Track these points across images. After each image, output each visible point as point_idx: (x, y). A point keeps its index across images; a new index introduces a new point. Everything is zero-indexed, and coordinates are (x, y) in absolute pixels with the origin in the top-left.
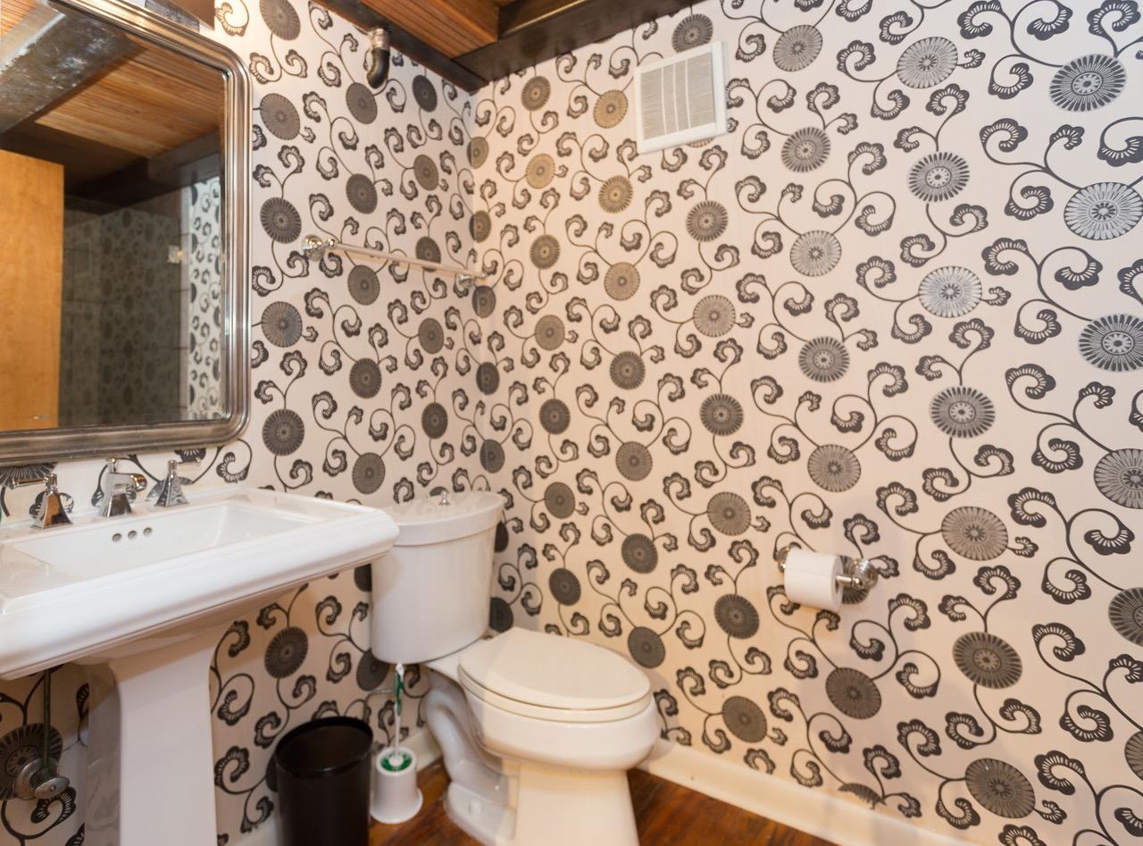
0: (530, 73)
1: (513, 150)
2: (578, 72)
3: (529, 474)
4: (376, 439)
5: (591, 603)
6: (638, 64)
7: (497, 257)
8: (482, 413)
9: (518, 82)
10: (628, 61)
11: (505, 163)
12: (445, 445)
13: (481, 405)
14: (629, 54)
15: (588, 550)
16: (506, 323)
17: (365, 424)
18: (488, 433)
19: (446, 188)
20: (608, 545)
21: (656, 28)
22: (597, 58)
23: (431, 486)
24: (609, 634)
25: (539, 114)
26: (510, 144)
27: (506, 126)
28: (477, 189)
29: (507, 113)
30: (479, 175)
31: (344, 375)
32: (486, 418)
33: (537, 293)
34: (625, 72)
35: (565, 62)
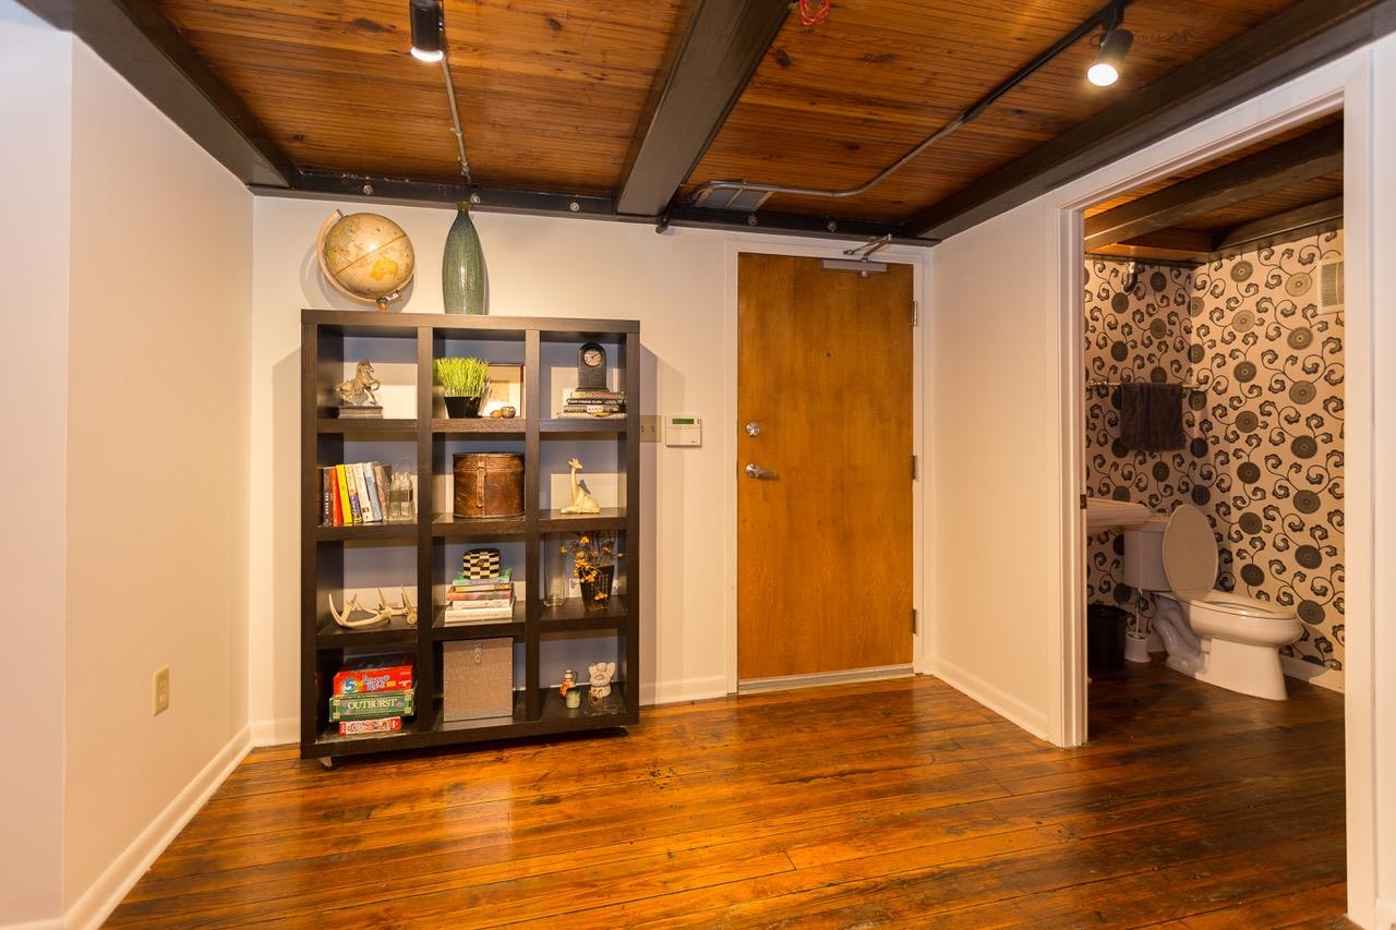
0: (1238, 259)
1: (1223, 307)
2: (1275, 259)
3: (1229, 507)
4: (1125, 479)
5: (1271, 584)
6: (1321, 257)
7: (1208, 373)
8: (1194, 469)
9: (1228, 264)
10: (1314, 255)
11: (1216, 315)
12: (1167, 486)
13: (1193, 464)
14: (1315, 250)
15: (1273, 554)
16: (1214, 414)
17: (1120, 471)
18: (1199, 481)
19: (1171, 334)
20: (1285, 552)
21: (1335, 236)
22: (1289, 252)
23: (1157, 508)
24: (1284, 604)
25: (1243, 285)
26: (1221, 303)
27: (1217, 291)
28: (1194, 330)
29: (1219, 283)
30: (1196, 322)
31: (1109, 446)
32: (1197, 472)
33: (1238, 397)
34: (1311, 262)
35: (1265, 253)
